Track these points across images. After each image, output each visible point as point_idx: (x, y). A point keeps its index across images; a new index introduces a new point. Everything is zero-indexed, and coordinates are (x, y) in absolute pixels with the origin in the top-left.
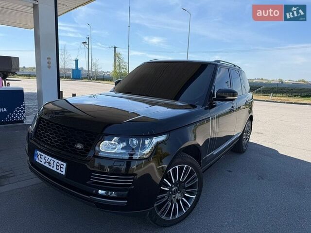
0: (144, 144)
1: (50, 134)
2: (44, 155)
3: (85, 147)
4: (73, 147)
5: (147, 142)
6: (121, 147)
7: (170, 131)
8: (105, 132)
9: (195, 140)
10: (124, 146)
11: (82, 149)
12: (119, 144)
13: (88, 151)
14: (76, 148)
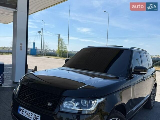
0: (91, 103)
1: (29, 95)
2: (25, 110)
3: (53, 105)
4: (45, 105)
5: (93, 102)
6: (76, 105)
7: (107, 95)
8: (63, 95)
9: (121, 101)
10: (78, 104)
11: (51, 106)
12: (75, 103)
13: (55, 108)
14: (47, 105)
